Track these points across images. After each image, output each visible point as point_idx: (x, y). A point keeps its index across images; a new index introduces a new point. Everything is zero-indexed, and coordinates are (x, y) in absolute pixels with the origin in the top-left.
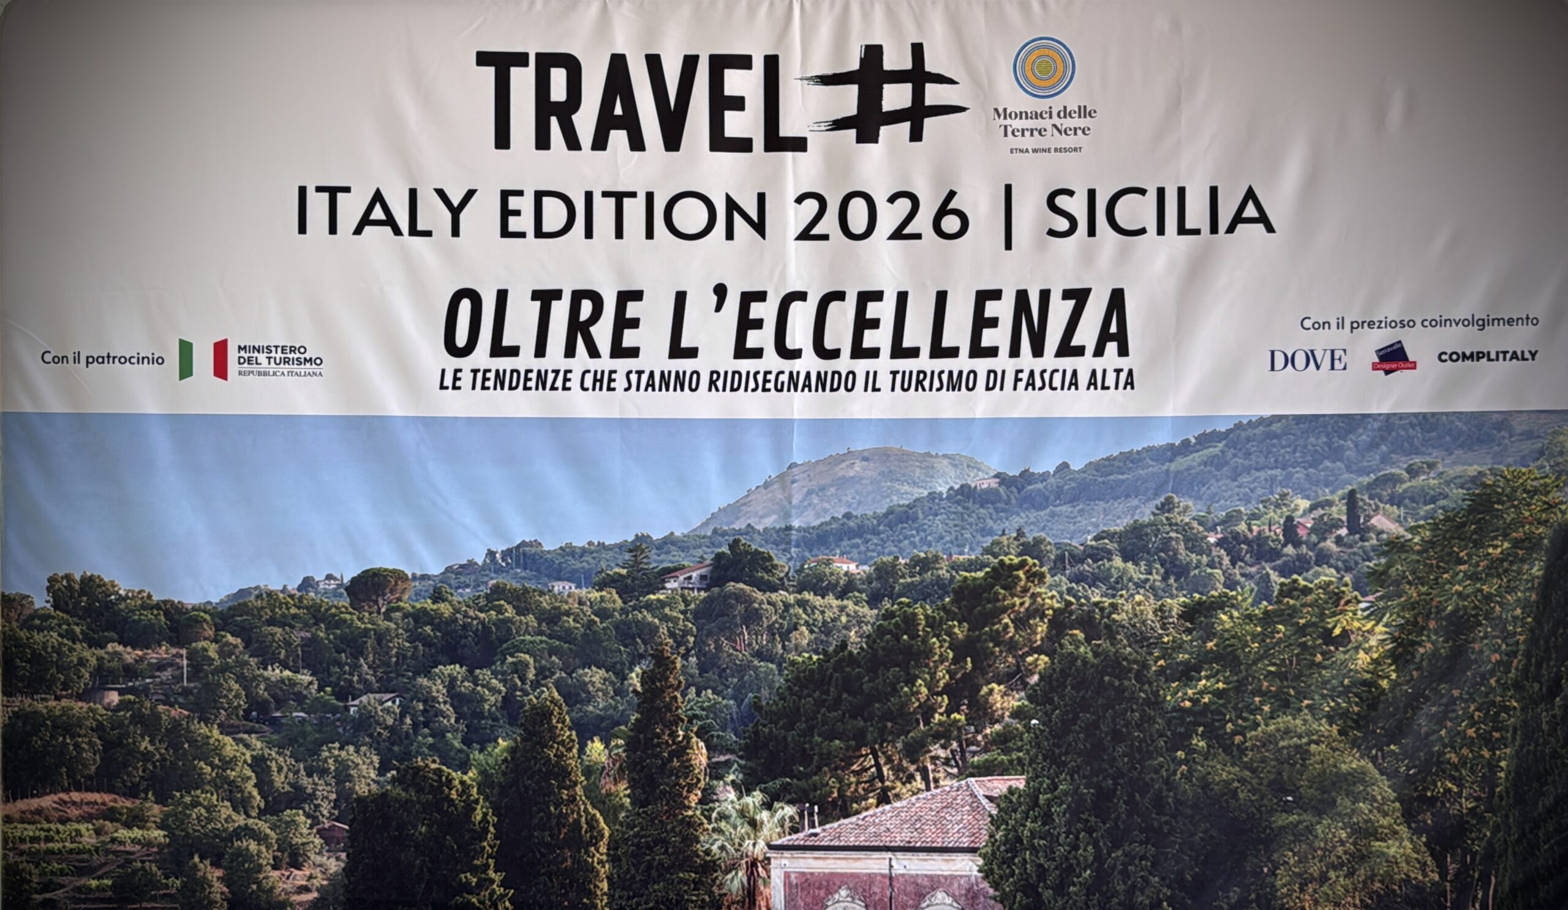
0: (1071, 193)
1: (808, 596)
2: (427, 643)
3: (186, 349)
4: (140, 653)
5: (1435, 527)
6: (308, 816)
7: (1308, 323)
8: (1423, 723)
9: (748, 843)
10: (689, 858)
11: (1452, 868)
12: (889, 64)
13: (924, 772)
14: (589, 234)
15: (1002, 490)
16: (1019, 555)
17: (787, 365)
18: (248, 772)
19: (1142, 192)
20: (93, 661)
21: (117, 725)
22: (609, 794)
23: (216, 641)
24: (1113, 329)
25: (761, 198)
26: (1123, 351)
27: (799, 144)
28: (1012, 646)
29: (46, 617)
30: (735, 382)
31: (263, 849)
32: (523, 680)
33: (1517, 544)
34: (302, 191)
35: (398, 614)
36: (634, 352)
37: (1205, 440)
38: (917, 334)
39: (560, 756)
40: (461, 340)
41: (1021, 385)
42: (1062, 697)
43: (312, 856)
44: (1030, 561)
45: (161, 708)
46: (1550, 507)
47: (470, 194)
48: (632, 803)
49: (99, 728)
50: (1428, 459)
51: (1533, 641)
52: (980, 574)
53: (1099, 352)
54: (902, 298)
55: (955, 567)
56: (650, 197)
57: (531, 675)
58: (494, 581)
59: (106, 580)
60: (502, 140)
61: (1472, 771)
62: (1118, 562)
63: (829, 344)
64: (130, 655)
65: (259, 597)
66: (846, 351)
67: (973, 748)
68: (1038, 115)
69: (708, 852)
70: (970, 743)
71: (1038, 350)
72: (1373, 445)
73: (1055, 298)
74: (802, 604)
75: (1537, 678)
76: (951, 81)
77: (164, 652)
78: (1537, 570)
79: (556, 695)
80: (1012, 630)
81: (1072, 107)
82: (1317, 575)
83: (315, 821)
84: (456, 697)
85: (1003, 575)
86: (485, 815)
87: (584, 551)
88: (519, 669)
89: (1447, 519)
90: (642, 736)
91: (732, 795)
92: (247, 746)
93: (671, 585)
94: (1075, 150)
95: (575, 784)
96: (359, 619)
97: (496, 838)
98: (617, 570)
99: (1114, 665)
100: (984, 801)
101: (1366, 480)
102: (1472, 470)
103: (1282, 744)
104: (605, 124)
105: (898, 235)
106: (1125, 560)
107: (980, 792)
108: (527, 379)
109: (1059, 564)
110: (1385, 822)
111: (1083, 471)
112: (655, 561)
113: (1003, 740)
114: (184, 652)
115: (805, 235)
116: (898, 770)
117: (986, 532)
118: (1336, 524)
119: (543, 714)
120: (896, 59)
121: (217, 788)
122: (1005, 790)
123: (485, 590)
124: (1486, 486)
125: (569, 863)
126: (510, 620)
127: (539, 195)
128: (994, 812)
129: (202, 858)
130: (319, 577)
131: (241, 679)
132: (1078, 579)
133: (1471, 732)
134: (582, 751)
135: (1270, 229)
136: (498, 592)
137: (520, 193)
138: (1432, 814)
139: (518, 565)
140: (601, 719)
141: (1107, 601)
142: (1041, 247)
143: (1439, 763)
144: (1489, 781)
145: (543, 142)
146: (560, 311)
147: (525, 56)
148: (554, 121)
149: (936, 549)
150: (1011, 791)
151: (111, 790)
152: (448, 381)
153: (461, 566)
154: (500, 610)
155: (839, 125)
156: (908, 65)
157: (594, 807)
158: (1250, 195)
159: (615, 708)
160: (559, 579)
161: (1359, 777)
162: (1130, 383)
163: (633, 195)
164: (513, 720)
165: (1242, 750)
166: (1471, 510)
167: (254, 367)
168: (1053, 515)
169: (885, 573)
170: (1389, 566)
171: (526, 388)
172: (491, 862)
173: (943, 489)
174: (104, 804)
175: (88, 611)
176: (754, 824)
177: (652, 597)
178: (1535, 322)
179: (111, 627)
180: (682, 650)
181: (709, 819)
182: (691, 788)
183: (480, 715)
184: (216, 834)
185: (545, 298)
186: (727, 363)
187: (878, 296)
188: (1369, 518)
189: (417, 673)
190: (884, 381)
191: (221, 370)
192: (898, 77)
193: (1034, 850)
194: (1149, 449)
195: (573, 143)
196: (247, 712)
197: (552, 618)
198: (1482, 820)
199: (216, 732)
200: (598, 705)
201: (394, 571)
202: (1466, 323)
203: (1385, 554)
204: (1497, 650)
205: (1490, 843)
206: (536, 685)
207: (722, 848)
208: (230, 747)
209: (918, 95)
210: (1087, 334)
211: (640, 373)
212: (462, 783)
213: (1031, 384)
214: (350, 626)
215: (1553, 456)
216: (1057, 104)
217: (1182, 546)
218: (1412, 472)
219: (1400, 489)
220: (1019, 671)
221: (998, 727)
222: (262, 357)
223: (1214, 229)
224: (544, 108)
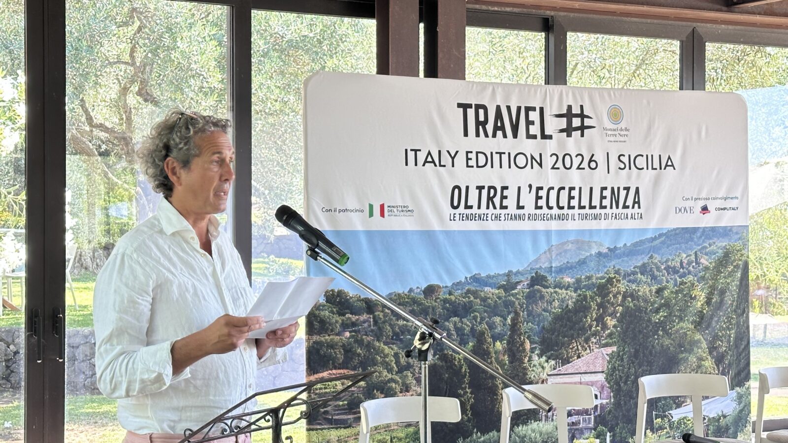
0: (624, 155)
1: (557, 290)
2: (448, 310)
3: (371, 206)
4: (357, 317)
5: (715, 262)
6: (411, 373)
7: (684, 199)
8: (714, 324)
9: (542, 374)
10: (524, 381)
11: (721, 369)
12: (574, 112)
13: (589, 347)
14: (492, 167)
15: (609, 253)
16: (614, 274)
17: (549, 212)
18: (393, 359)
19: (642, 156)
20: (340, 321)
21: (350, 344)
22: (502, 360)
23: (382, 312)
24: (637, 200)
25: (541, 155)
26: (639, 207)
27: (550, 137)
28: (613, 304)
29: (324, 306)
30: (535, 218)
31: (397, 386)
32: (476, 321)
33: (735, 267)
34: (406, 150)
35: (439, 300)
36: (506, 207)
37: (660, 235)
38: (585, 202)
39: (488, 348)
40: (455, 204)
41: (613, 218)
42: (626, 320)
43: (412, 387)
44: (617, 276)
45: (364, 337)
46: (742, 255)
47: (457, 152)
48: (509, 363)
49: (343, 346)
50: (714, 241)
51: (738, 297)
52: (604, 281)
53: (633, 207)
54: (580, 188)
55: (597, 279)
56: (509, 154)
57: (479, 320)
58: (467, 288)
59: (346, 291)
60: (466, 134)
61: (725, 338)
62: (639, 275)
63: (561, 205)
64: (354, 318)
65: (395, 295)
66: (566, 207)
67: (603, 338)
68: (614, 130)
69: (530, 378)
70: (602, 337)
71: (617, 207)
72: (701, 237)
73: (621, 189)
74: (556, 292)
75: (740, 309)
76: (591, 118)
77: (365, 317)
78: (739, 276)
79: (486, 326)
80: (612, 299)
81: (623, 128)
82: (688, 278)
83: (414, 375)
84: (457, 329)
85: (610, 281)
86: (466, 369)
87: (494, 276)
88: (475, 318)
89: (719, 259)
90: (511, 340)
91: (537, 358)
92: (392, 349)
93: (519, 287)
94: (625, 142)
95: (492, 357)
96: (427, 302)
97: (469, 377)
98: (503, 283)
99: (638, 309)
100: (606, 356)
101: (699, 248)
102: (724, 244)
103: (681, 332)
104: (496, 129)
105: (578, 168)
106: (641, 275)
107: (604, 353)
108: (475, 217)
109: (624, 278)
110: (705, 355)
111: (630, 246)
112: (514, 279)
113: (610, 336)
114: (371, 316)
115: (553, 168)
116: (583, 347)
117: (605, 267)
118: (692, 262)
119: (482, 333)
120: (576, 110)
121: (382, 365)
122: (611, 352)
123: (465, 291)
124: (727, 249)
125: (490, 384)
126: (472, 301)
127: (477, 153)
128: (608, 359)
129: (377, 391)
130: (414, 288)
131: (390, 325)
132: (629, 281)
133: (724, 326)
134: (494, 345)
135: (674, 169)
136: (469, 291)
137: (471, 152)
138: (716, 352)
139: (474, 282)
140: (499, 334)
141: (637, 288)
142: (617, 173)
143: (717, 336)
144: (729, 341)
145: (478, 135)
146: (485, 192)
147: (472, 105)
148: (480, 127)
149: (592, 273)
150: (613, 352)
151: (347, 368)
152: (452, 218)
153: (458, 283)
154: (469, 298)
155: (562, 131)
156: (579, 112)
157: (498, 364)
158: (669, 158)
159: (503, 330)
160: (486, 286)
161: (699, 341)
162: (641, 217)
163: (504, 153)
164: (474, 336)
165: (671, 335)
166: (724, 257)
167: (393, 214)
168: (623, 261)
169: (578, 281)
170: (705, 274)
171: (475, 220)
172: (467, 385)
173: (593, 253)
174: (344, 374)
175: (340, 302)
176: (543, 368)
177: (513, 291)
178: (737, 198)
179: (348, 308)
180: (522, 309)
181: (530, 366)
182: (525, 356)
183: (463, 335)
184: (382, 382)
185: (480, 188)
186: (533, 211)
187: (573, 188)
188: (700, 259)
189: (445, 321)
190: (576, 217)
191: (382, 215)
192: (576, 116)
193: (619, 370)
194: (646, 239)
195: (487, 135)
196: (392, 337)
197: (484, 300)
198: (727, 353)
199: (382, 345)
200: (499, 329)
201: (437, 285)
202: (721, 198)
203: (704, 271)
204: (730, 300)
205: (730, 361)
206: (480, 323)
207: (534, 376)
208: (387, 350)
209: (582, 122)
210: (630, 202)
211: (508, 214)
212: (459, 358)
213: (616, 218)
214: (424, 305)
215: (742, 240)
216: (619, 126)
217: (655, 270)
218: (710, 245)
219: (707, 250)
220: (614, 312)
221: (609, 331)
222: (395, 210)
223: (661, 169)
224: (478, 123)
